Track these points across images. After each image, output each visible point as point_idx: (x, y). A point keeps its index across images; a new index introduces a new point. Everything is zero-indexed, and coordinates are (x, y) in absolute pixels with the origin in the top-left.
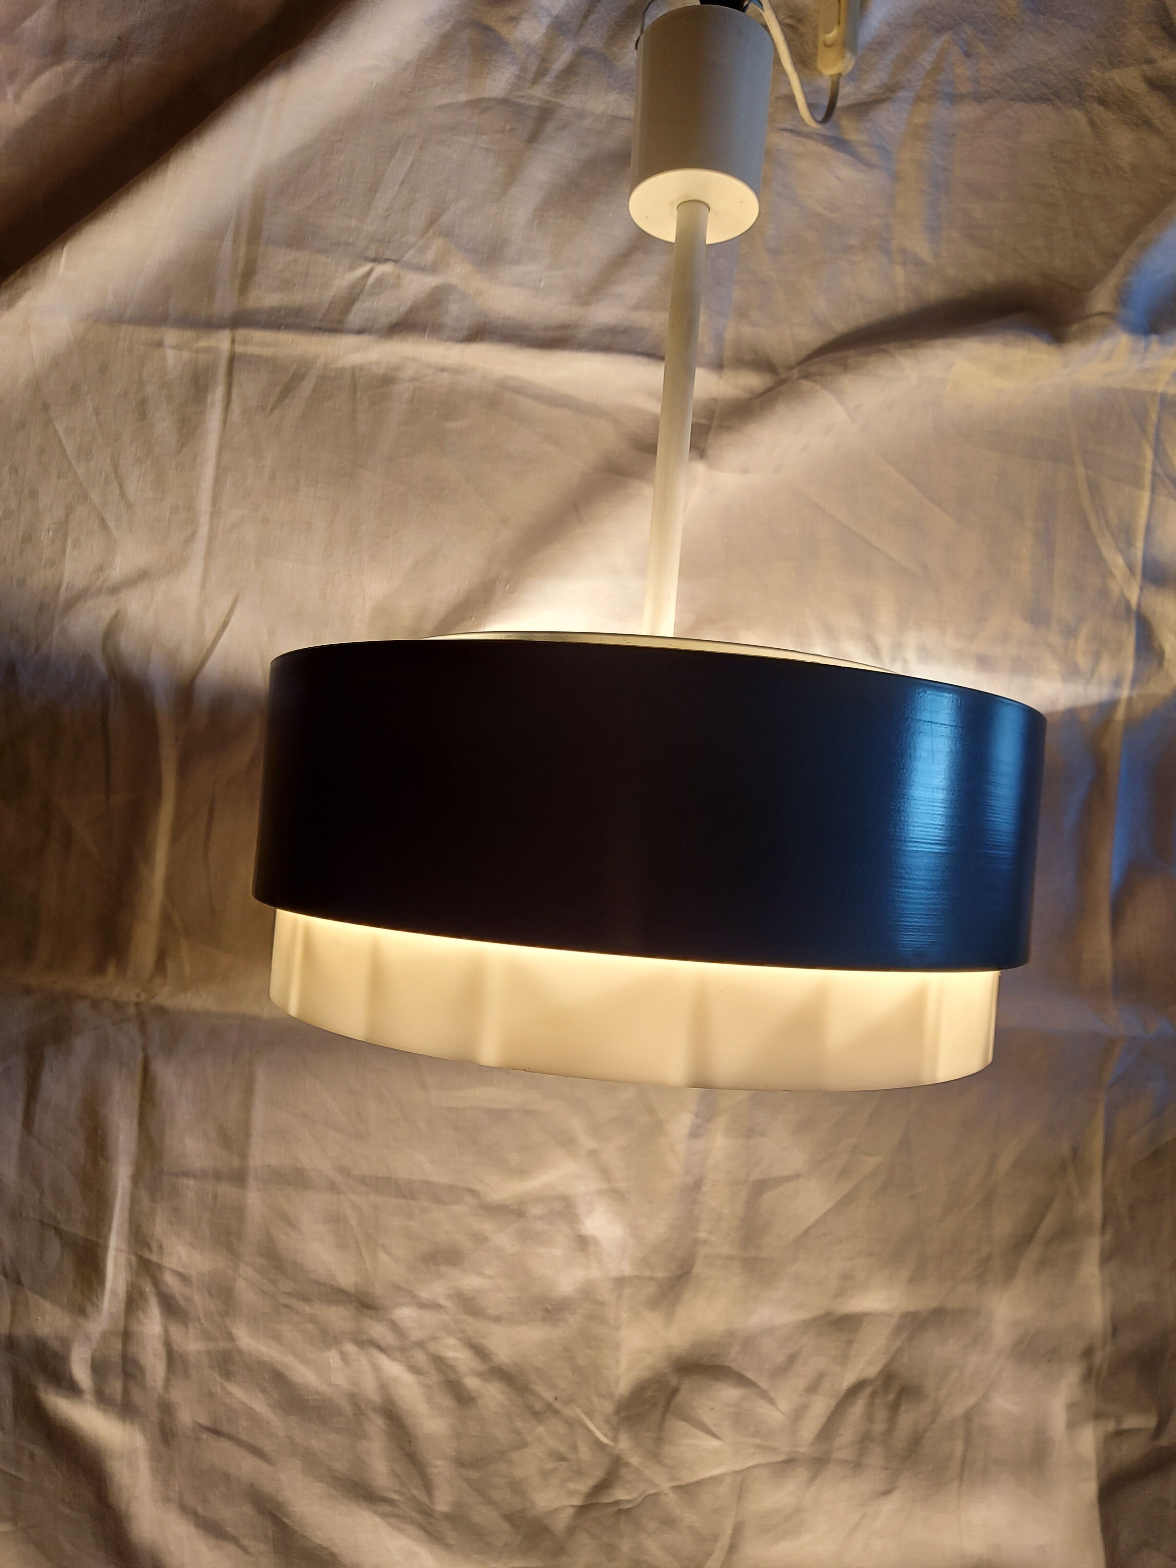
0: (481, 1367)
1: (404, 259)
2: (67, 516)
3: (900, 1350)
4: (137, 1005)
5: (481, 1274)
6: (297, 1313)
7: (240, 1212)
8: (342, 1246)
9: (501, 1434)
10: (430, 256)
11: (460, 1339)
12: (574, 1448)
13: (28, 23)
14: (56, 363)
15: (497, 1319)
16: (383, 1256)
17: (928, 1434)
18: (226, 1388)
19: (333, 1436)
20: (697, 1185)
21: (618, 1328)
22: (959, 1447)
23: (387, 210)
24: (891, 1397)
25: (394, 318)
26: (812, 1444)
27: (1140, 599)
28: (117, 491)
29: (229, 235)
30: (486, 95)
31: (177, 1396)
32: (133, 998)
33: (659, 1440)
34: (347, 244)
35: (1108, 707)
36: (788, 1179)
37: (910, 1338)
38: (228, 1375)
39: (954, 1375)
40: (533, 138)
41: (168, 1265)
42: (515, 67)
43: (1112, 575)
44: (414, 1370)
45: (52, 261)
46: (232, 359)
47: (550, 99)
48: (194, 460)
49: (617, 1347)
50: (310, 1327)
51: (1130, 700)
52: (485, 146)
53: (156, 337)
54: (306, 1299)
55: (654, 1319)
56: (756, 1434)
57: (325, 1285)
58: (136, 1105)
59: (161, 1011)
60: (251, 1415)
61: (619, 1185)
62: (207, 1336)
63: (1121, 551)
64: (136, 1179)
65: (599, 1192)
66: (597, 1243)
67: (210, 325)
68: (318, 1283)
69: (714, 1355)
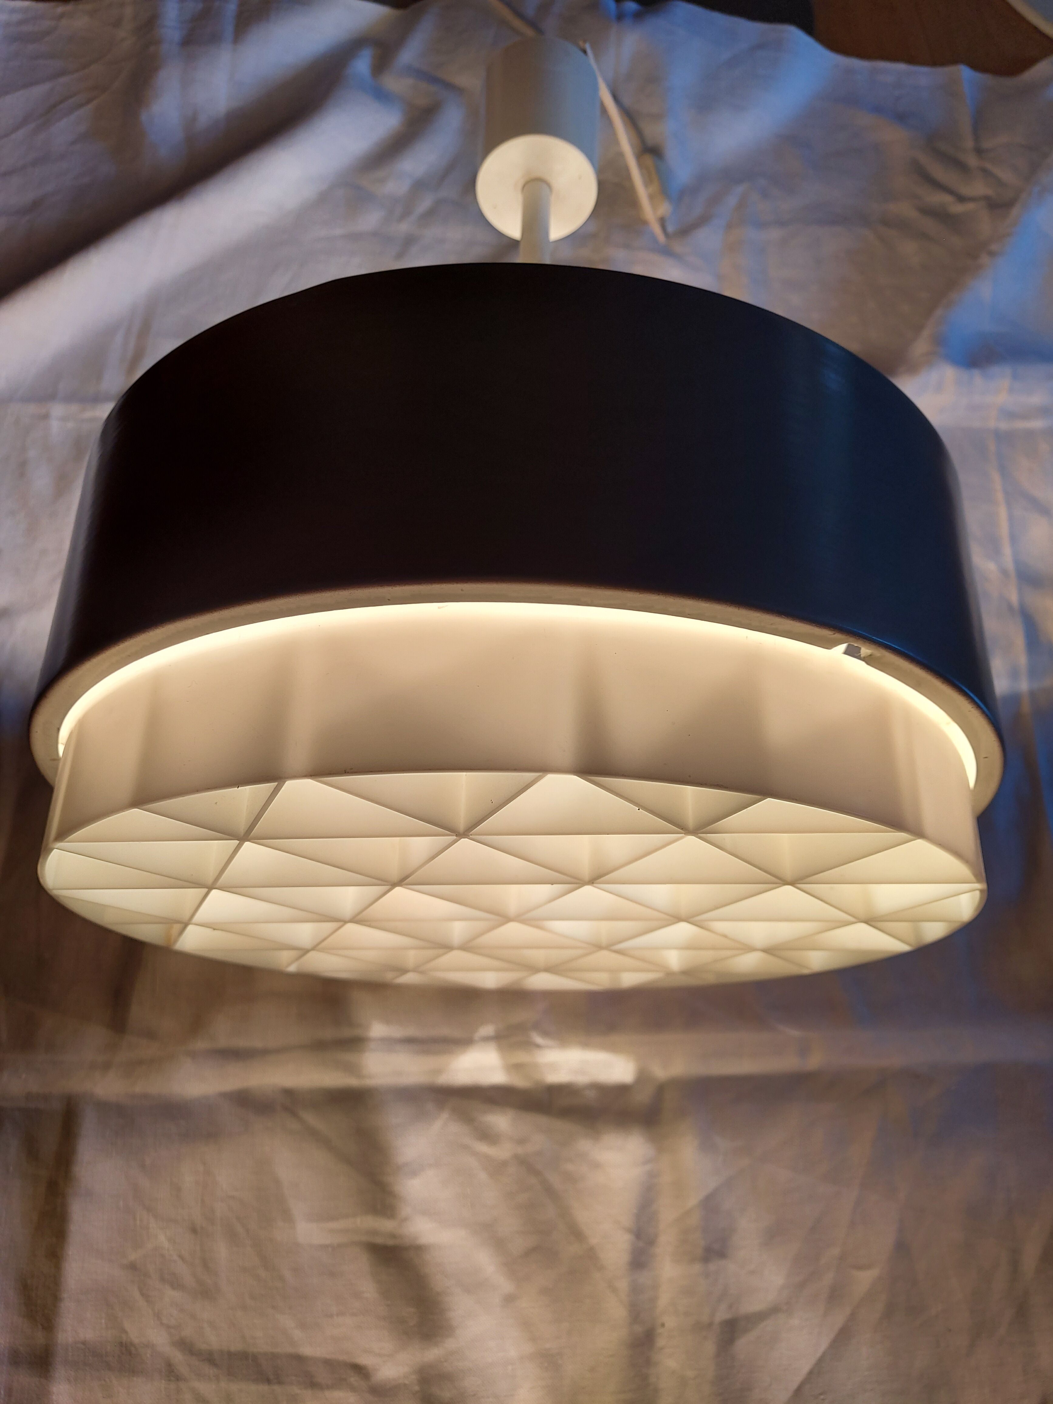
27: (1020, 598)
30: (359, 230)
35: (1012, 701)
42: (383, 210)
43: (988, 580)
47: (413, 231)
53: (43, 411)
63: (991, 558)
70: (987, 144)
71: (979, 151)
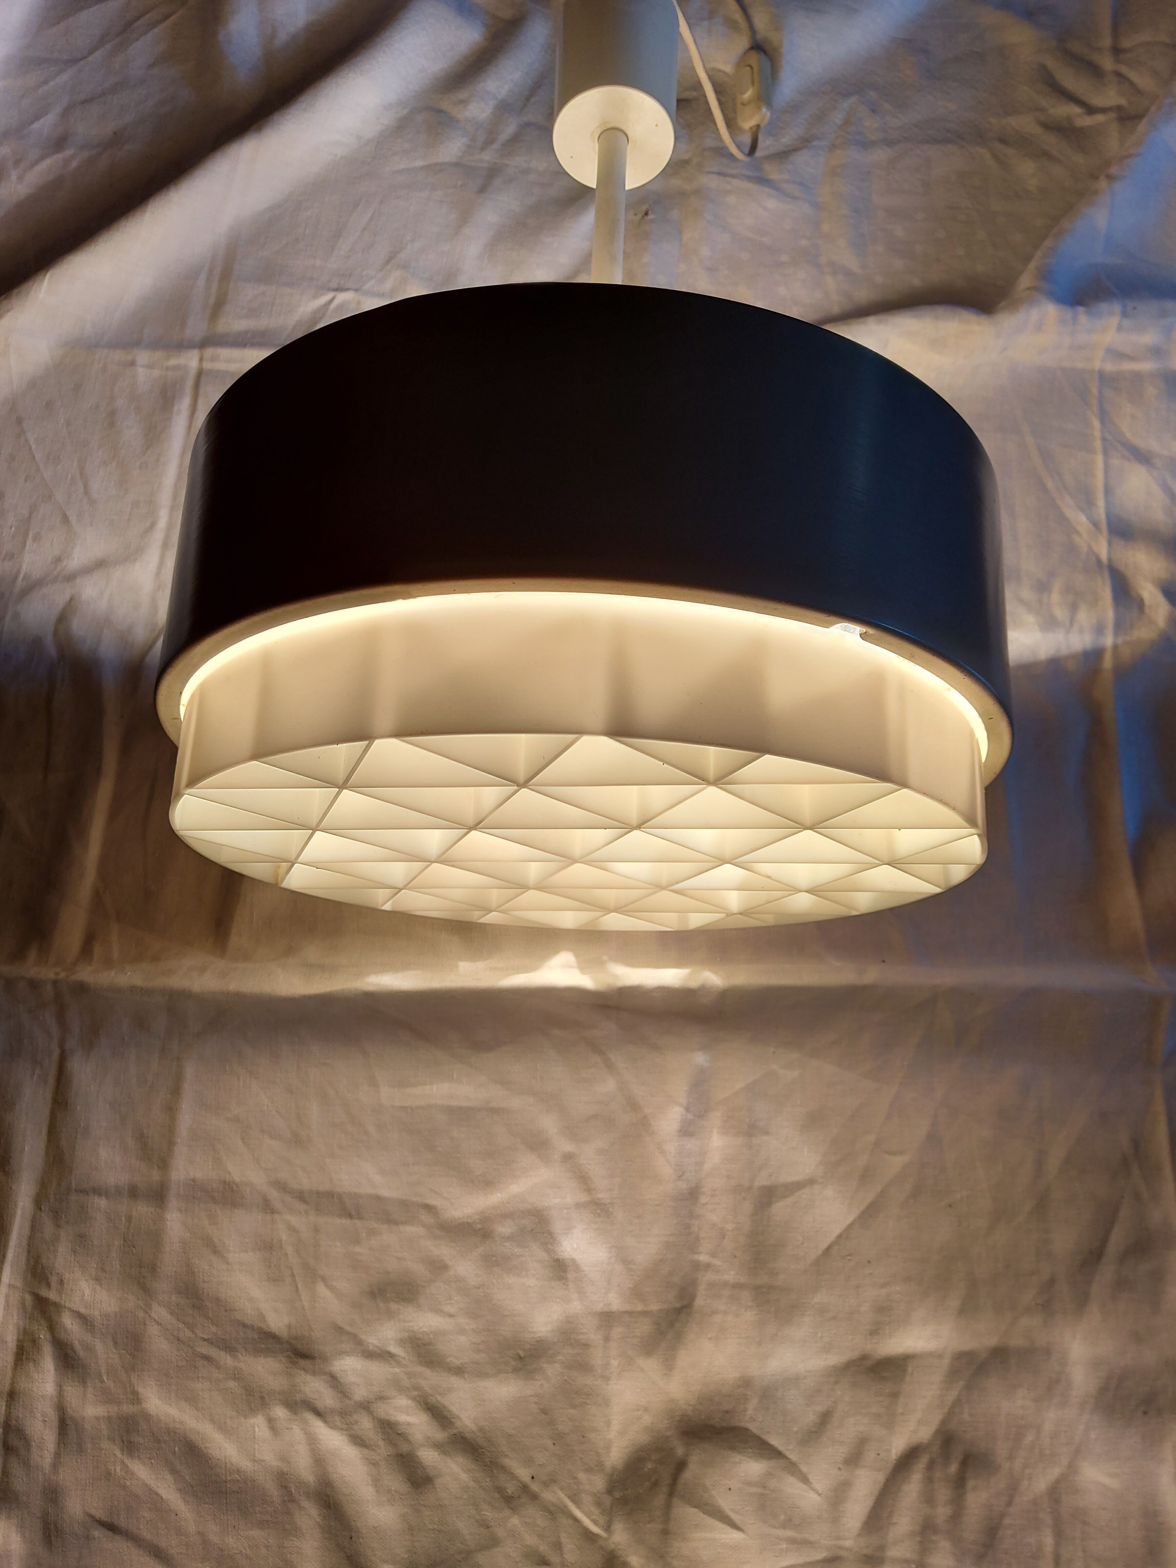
0: (440, 1436)
1: (363, 289)
2: (30, 514)
3: (957, 1403)
4: (55, 982)
5: (438, 1311)
6: (218, 1367)
7: (156, 1238)
8: (275, 1280)
9: (465, 1527)
10: (388, 285)
11: (414, 1399)
12: (558, 1546)
13: (36, 126)
14: (33, 384)
15: (459, 1371)
16: (322, 1289)
17: (1007, 1521)
18: (127, 1467)
19: (257, 1533)
20: (693, 1194)
21: (607, 1379)
22: (1048, 1541)
23: (350, 250)
24: (953, 1468)
26: (859, 1535)
27: (1109, 553)
28: (81, 490)
29: (203, 277)
30: (440, 160)
31: (65, 1477)
32: (52, 976)
33: (666, 1532)
34: (312, 279)
35: (1094, 656)
36: (798, 1186)
37: (969, 1387)
38: (130, 1448)
39: (1029, 1438)
40: (482, 190)
41: (67, 1305)
42: (465, 138)
43: (1078, 533)
44: (358, 1441)
45: (34, 287)
46: (200, 374)
47: (497, 161)
48: (158, 460)
49: (607, 1403)
50: (232, 1384)
51: (1115, 647)
52: (438, 199)
53: (129, 358)
54: (228, 1348)
55: (651, 1365)
56: (788, 1524)
57: (252, 1328)
58: (47, 1112)
59: (81, 989)
60: (157, 1504)
61: (600, 1196)
62: (107, 1398)
63: (1082, 510)
64: (39, 1201)
65: (578, 1206)
66: (577, 1268)
67: (182, 346)
68: (245, 1325)
69: (727, 1412)
70: (1126, 43)
71: (1117, 51)
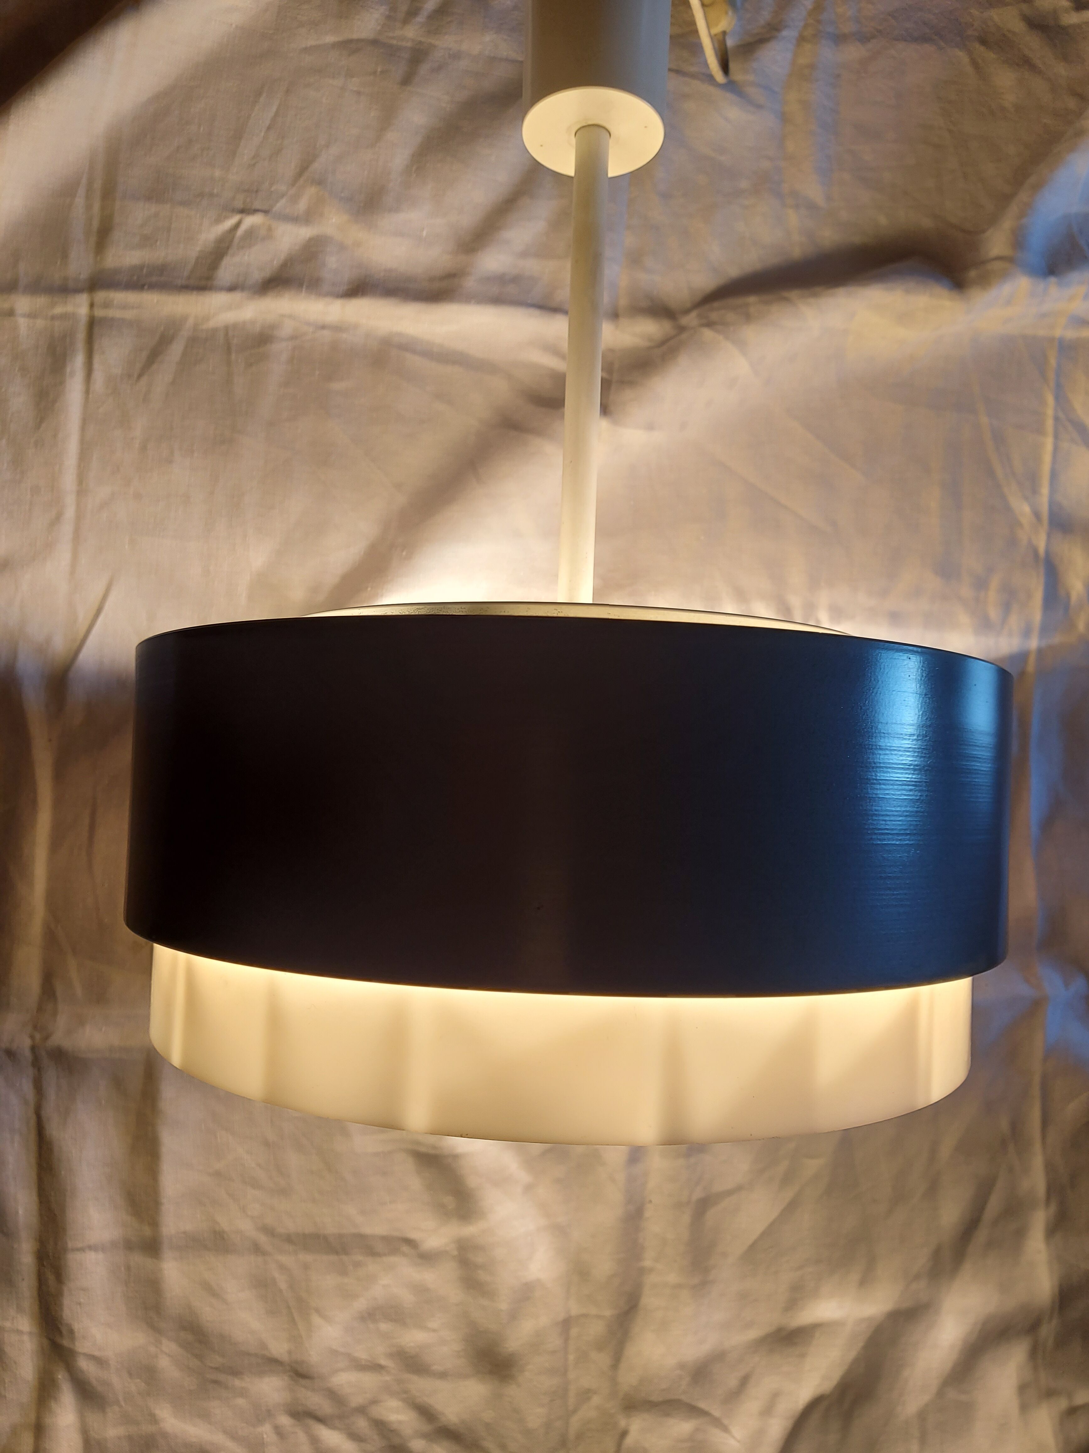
0: (427, 1428)
1: (274, 209)
5: (424, 1328)
6: (227, 1388)
7: (156, 1285)
8: (273, 1312)
10: (302, 205)
11: (403, 1401)
15: (443, 1376)
16: (318, 1321)
23: (254, 157)
25: (267, 273)
27: (1047, 546)
29: (82, 190)
30: (355, 36)
34: (211, 195)
35: (1021, 657)
36: (730, 1192)
40: (407, 80)
42: (384, 7)
43: (1021, 525)
44: (354, 1437)
46: (92, 323)
47: (423, 39)
48: (55, 436)
51: (1039, 650)
52: (355, 89)
54: (236, 1373)
57: (256, 1355)
59: (57, 1052)
62: (127, 1420)
63: (1027, 499)
64: (40, 1258)
67: (66, 289)
68: (248, 1354)
